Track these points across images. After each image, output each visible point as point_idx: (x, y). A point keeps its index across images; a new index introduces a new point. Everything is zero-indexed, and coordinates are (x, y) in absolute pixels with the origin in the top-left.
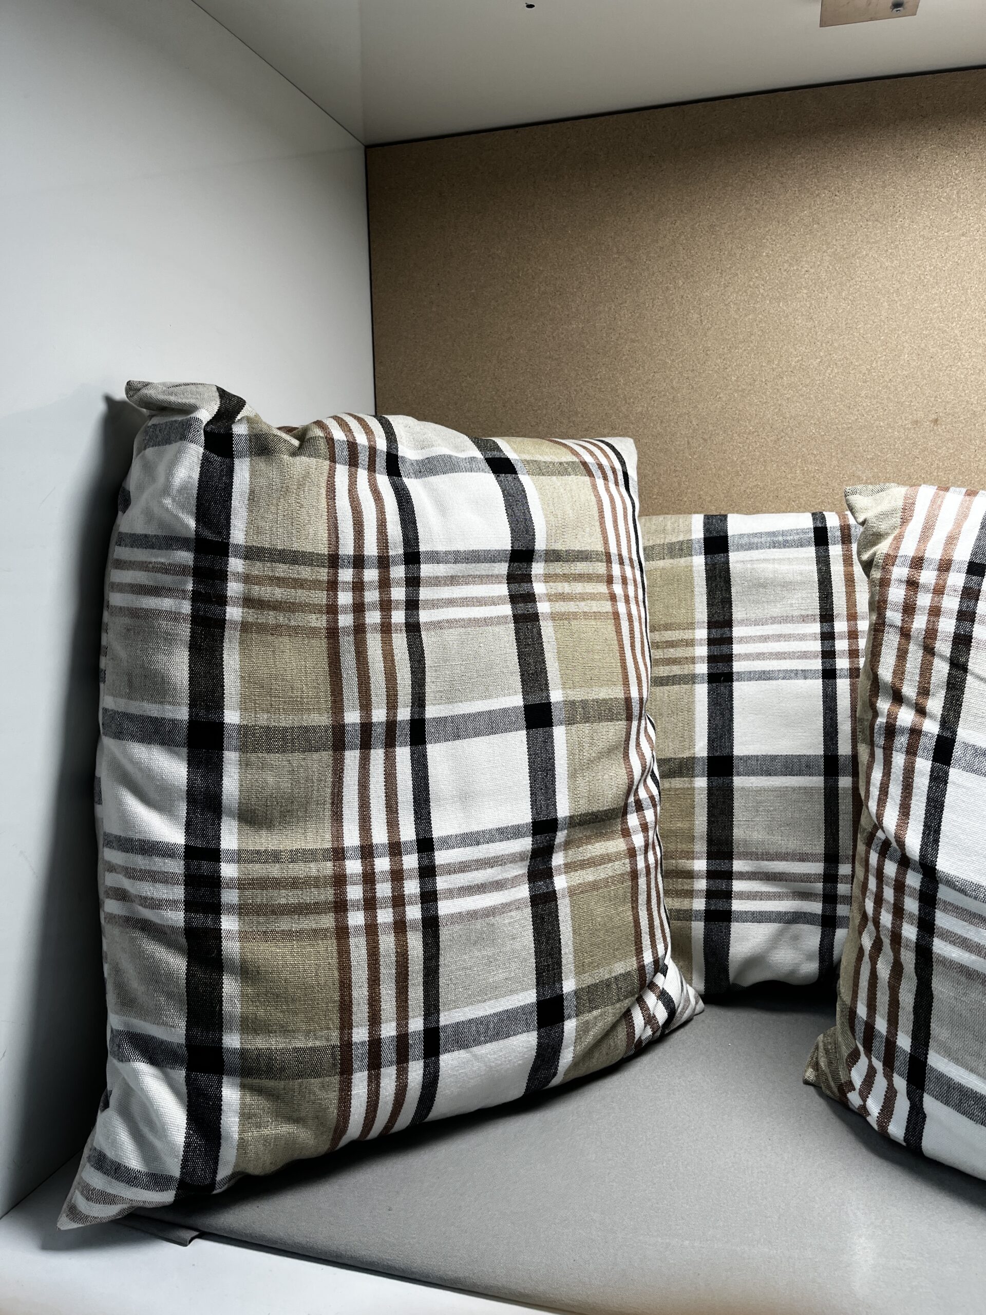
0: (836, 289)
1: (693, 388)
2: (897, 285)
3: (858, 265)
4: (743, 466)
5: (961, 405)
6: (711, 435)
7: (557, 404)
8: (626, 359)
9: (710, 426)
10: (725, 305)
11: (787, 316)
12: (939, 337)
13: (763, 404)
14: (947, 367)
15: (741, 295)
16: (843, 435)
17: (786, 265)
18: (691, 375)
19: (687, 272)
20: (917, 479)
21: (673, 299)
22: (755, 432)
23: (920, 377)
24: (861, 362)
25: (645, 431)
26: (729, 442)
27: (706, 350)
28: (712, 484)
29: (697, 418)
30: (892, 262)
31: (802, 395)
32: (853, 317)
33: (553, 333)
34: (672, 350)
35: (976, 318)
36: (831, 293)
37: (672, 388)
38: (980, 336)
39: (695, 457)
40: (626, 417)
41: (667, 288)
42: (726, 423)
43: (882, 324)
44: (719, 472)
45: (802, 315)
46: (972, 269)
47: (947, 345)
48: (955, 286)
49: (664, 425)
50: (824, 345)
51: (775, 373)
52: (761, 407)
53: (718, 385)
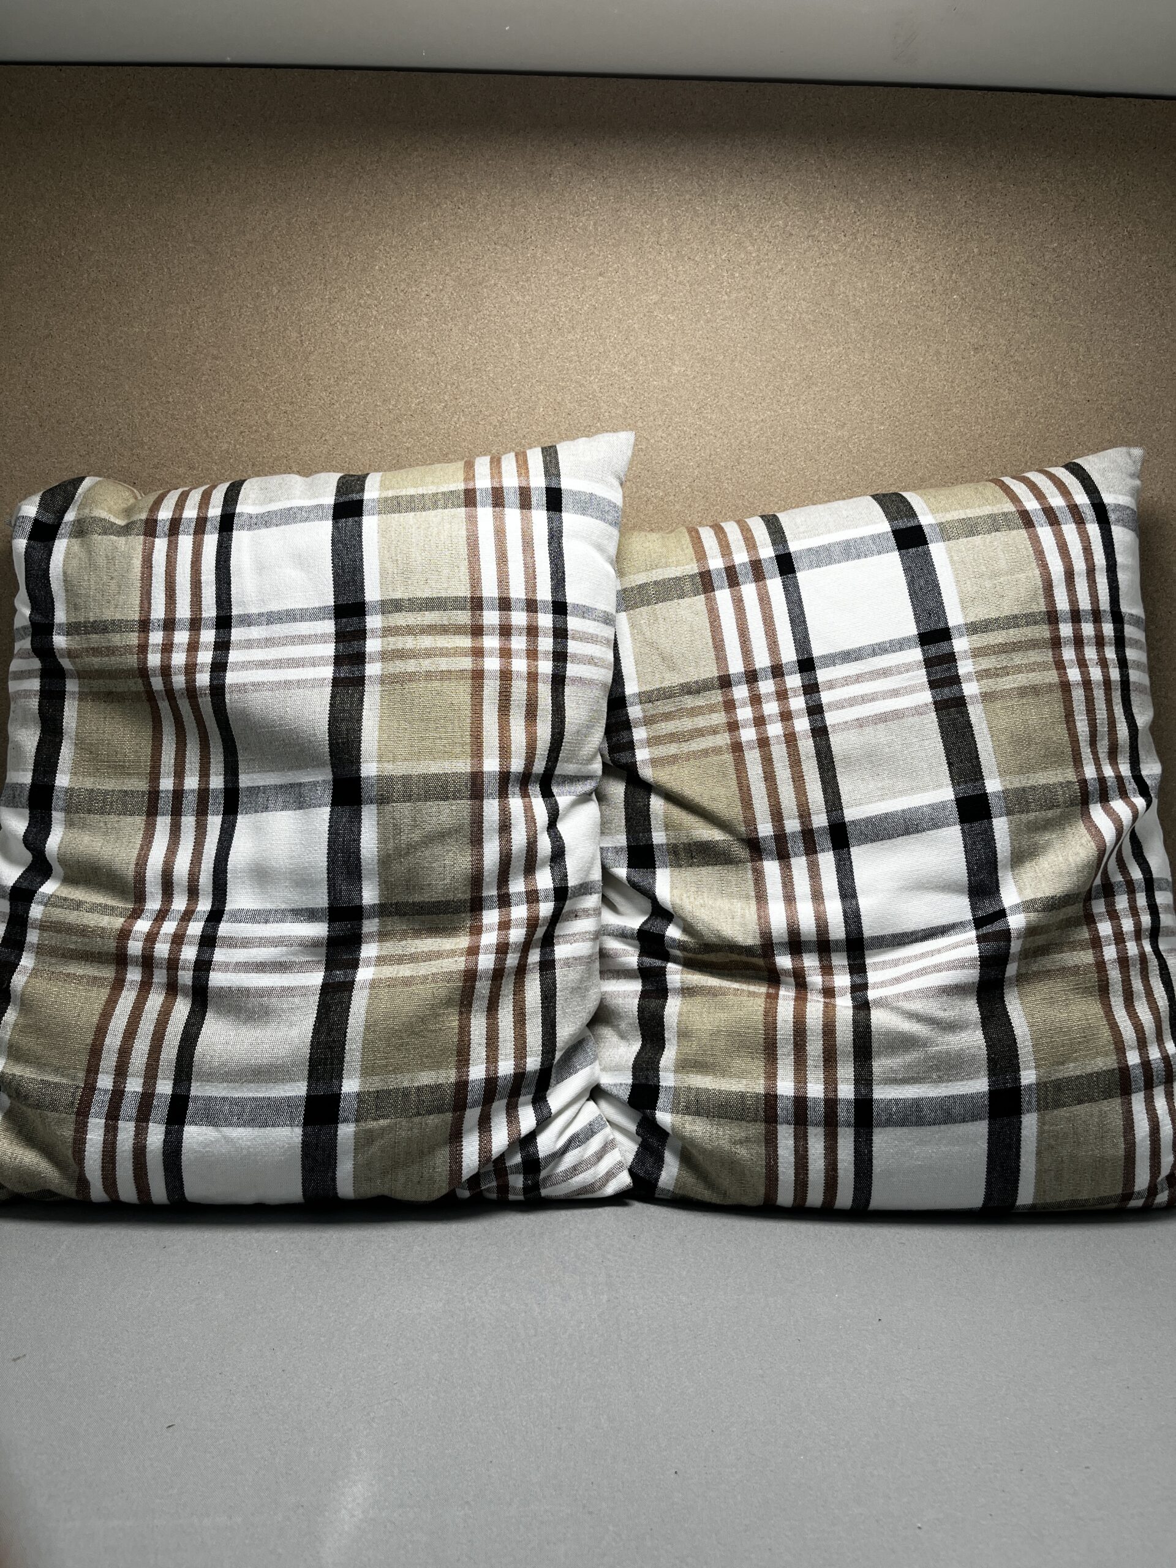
0: (462, 321)
1: (292, 425)
2: (530, 325)
3: (486, 295)
7: (116, 430)
8: (207, 380)
10: (331, 325)
11: (405, 347)
12: (577, 391)
13: (378, 452)
14: (585, 427)
15: (349, 315)
17: (403, 286)
18: (289, 408)
19: (284, 278)
21: (265, 310)
23: (557, 435)
24: (491, 411)
27: (308, 379)
29: (298, 463)
30: (524, 296)
31: (425, 446)
32: (482, 357)
33: (108, 335)
34: (265, 374)
35: (615, 374)
36: (455, 325)
37: (267, 423)
38: (621, 394)
40: (209, 454)
41: (258, 295)
43: (514, 369)
45: (423, 348)
46: (611, 316)
47: (585, 401)
48: (593, 333)
49: (257, 469)
50: (449, 387)
51: (392, 416)
52: (375, 456)
53: (323, 424)
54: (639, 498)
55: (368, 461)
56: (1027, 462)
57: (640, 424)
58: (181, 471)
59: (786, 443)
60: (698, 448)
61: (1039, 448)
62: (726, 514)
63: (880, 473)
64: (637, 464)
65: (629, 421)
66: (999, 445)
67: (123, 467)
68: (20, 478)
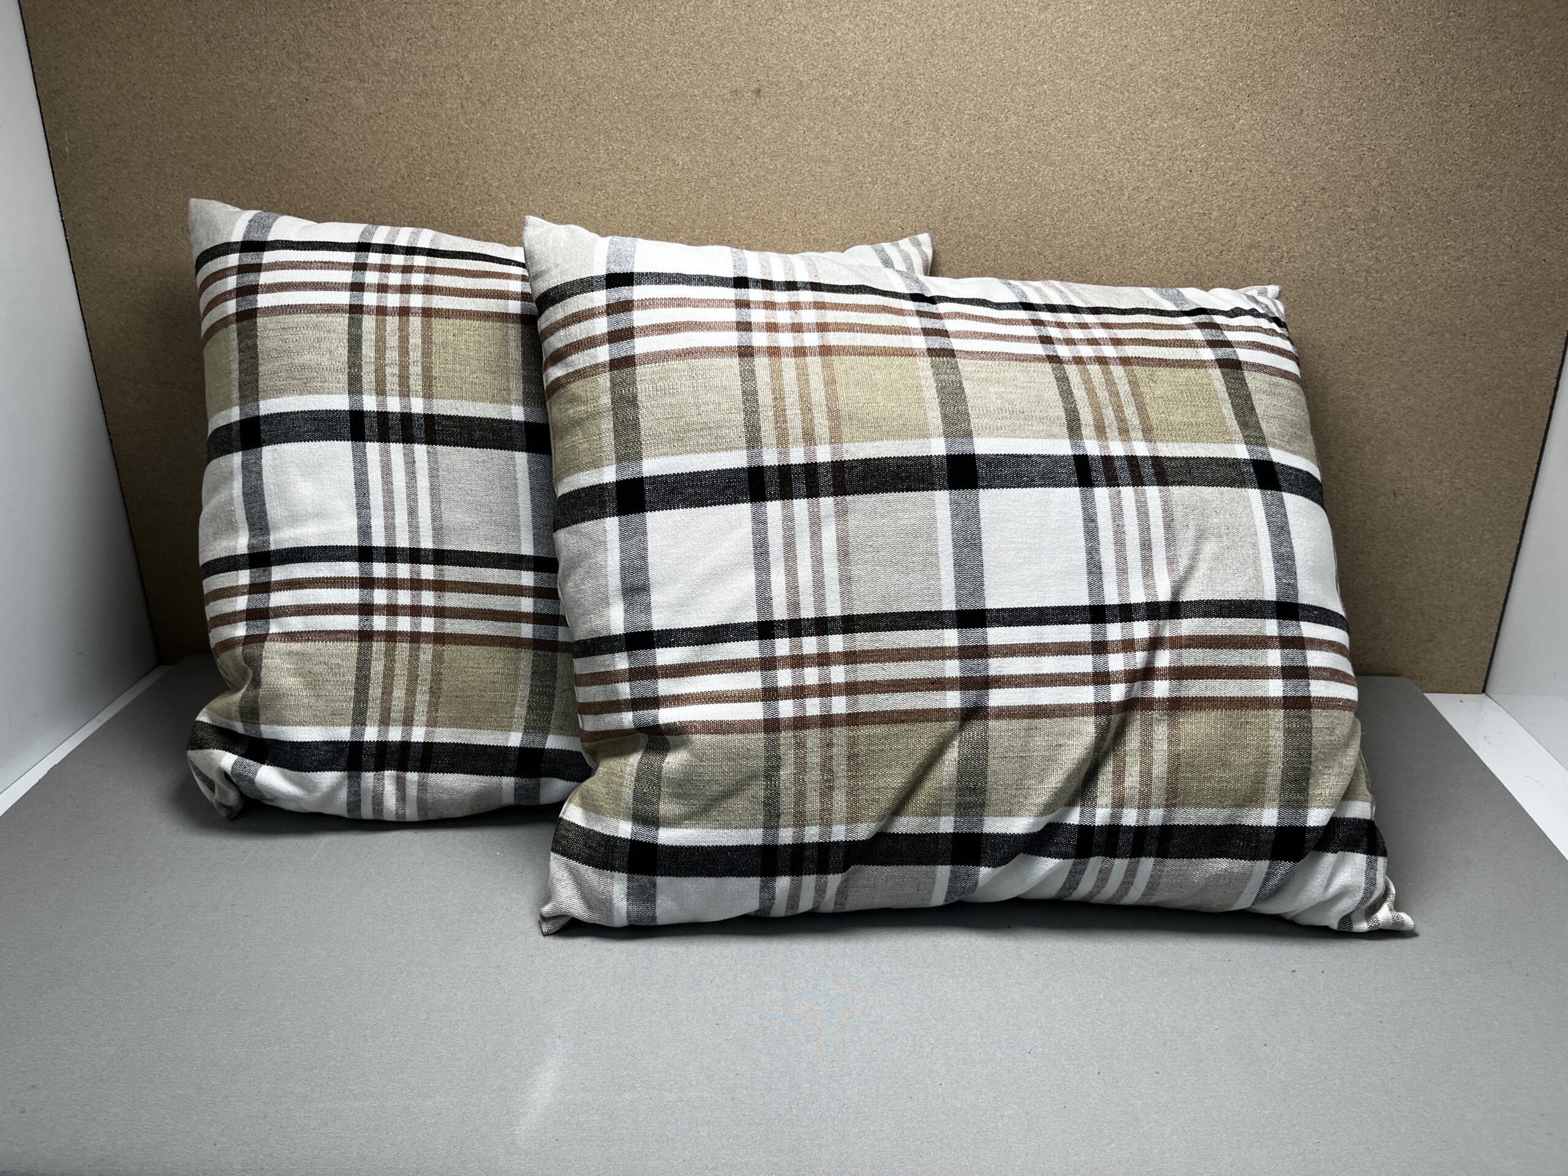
1: (459, 29)
4: (534, 142)
5: (785, 73)
6: (490, 96)
7: (281, 41)
9: (487, 84)
13: (550, 57)
14: (767, 21)
16: (652, 105)
18: (454, 9)
20: (740, 165)
22: (545, 95)
23: (737, 31)
24: (666, 6)
25: (405, 86)
26: (514, 108)
28: (498, 164)
29: (470, 72)
31: (599, 48)
37: (433, 27)
39: (473, 126)
40: (378, 65)
42: (507, 80)
44: (506, 149)
49: (428, 80)
51: (562, 15)
52: (549, 61)
53: (491, 27)
54: (826, 98)
55: (541, 67)
56: (1249, 41)
57: (825, 15)
58: (352, 84)
59: (983, 30)
60: (889, 40)
61: (1264, 25)
62: (918, 114)
63: (1086, 61)
64: (823, 61)
65: (814, 11)
66: (1220, 23)
67: (293, 82)
68: (194, 98)
